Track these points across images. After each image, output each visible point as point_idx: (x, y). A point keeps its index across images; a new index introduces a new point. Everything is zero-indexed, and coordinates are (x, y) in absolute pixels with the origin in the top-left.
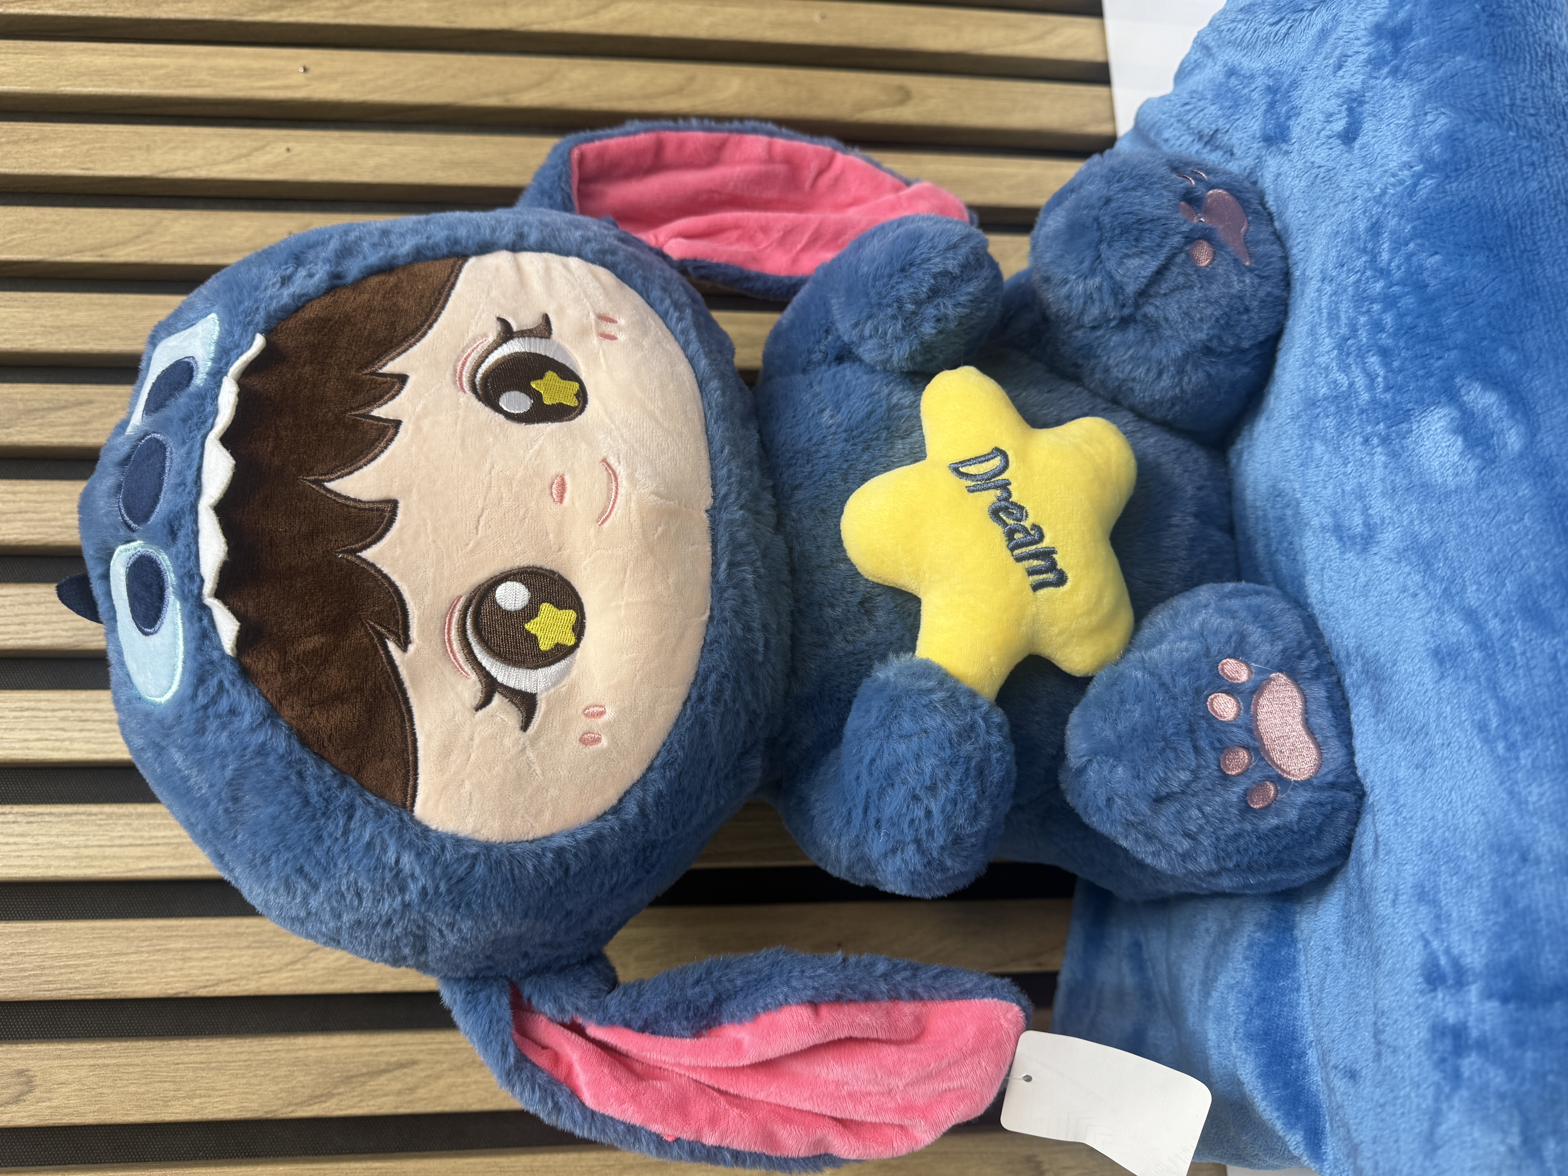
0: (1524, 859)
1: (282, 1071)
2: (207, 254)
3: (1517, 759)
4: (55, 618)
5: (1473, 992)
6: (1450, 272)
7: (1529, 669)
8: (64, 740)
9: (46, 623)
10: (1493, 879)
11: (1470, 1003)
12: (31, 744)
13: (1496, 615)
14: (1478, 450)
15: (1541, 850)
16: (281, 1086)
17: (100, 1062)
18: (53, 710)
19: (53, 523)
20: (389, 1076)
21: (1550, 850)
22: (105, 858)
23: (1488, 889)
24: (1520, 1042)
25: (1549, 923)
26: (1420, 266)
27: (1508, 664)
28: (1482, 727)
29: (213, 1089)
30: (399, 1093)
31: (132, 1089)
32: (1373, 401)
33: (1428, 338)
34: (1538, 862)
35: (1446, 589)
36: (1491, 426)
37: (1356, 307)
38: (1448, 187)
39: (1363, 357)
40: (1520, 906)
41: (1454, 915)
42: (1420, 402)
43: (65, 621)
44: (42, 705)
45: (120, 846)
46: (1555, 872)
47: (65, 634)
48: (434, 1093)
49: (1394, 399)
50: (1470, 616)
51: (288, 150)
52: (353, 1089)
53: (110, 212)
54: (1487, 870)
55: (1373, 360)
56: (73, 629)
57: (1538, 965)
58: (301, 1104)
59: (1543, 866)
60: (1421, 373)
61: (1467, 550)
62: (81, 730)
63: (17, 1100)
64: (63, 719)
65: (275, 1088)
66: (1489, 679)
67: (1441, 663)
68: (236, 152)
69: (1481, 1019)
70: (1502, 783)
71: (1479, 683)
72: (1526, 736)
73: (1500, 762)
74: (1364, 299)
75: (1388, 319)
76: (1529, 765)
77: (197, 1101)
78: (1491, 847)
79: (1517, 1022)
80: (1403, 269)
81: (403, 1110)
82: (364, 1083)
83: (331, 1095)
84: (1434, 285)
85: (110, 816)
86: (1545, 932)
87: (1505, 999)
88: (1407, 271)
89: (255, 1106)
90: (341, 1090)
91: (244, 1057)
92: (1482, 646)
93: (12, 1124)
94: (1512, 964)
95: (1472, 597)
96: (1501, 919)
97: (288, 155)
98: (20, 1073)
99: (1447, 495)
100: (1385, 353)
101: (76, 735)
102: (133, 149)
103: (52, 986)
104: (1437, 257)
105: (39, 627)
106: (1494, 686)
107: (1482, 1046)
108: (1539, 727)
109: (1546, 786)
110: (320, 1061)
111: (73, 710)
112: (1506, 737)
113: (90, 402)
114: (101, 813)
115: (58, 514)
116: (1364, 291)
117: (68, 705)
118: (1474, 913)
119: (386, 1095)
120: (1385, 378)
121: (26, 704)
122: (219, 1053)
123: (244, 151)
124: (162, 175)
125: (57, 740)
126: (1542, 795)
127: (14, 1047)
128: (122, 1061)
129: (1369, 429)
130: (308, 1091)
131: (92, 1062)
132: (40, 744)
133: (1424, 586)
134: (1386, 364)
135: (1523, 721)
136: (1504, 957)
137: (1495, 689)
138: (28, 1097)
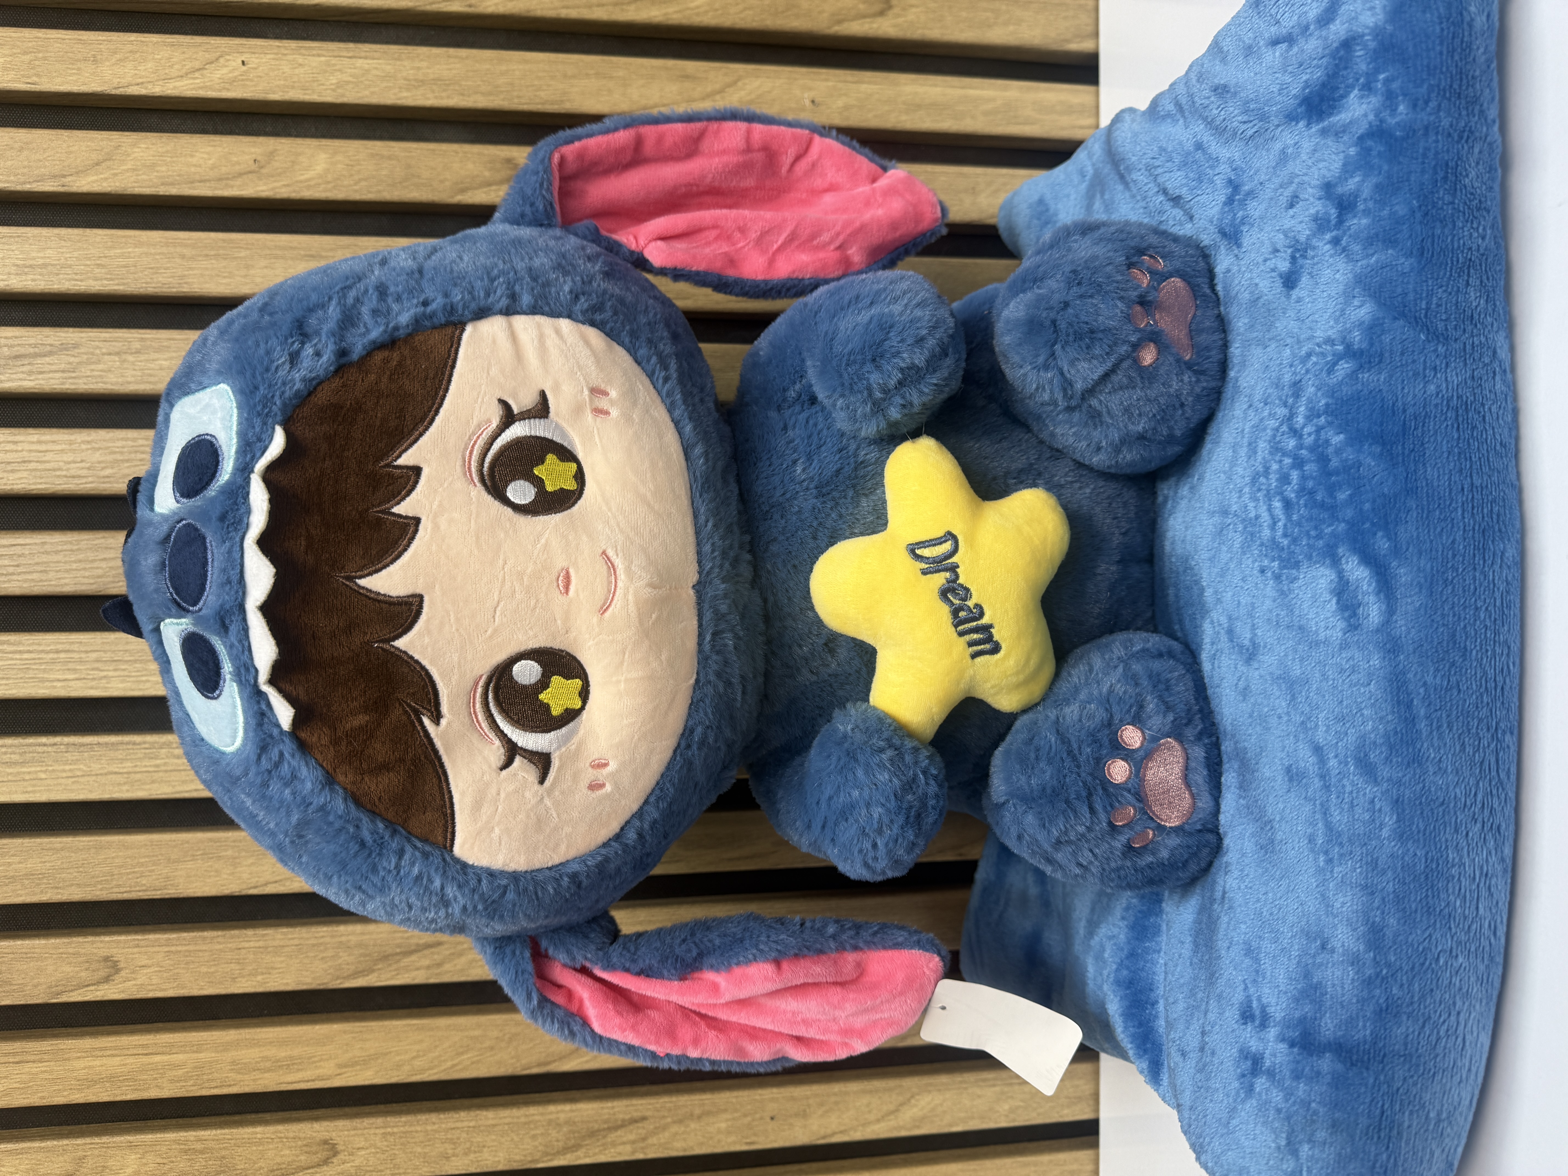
0: (1323, 947)
1: (330, 953)
2: (172, 184)
3: (1332, 871)
4: (74, 566)
5: (1272, 1033)
6: (1350, 454)
7: (1352, 806)
8: (101, 678)
9: (67, 571)
10: (1299, 956)
11: (1269, 1041)
12: (72, 683)
13: (1336, 756)
14: (1347, 614)
15: (1336, 943)
16: (329, 964)
17: (173, 949)
18: (87, 652)
19: (58, 473)
20: (419, 954)
21: (1343, 946)
22: (153, 782)
23: (1295, 962)
24: (1297, 1076)
25: (1332, 998)
26: (1327, 441)
27: (1338, 797)
28: (1311, 840)
29: (273, 968)
30: (428, 967)
31: (204, 969)
32: (1273, 539)
33: (1322, 506)
34: (1333, 951)
35: (1303, 722)
36: (1360, 597)
37: (1271, 453)
38: (1360, 376)
39: (1270, 500)
40: (1315, 981)
41: (1268, 974)
42: (1309, 557)
43: (85, 569)
44: (75, 647)
45: (166, 771)
46: (1343, 961)
47: (86, 581)
48: (459, 967)
49: (1289, 548)
50: (1318, 750)
51: (243, 63)
52: (390, 965)
53: (65, 133)
54: (1296, 947)
55: (1277, 504)
56: (93, 577)
57: (1320, 1025)
58: (348, 977)
59: (1335, 956)
60: (1313, 533)
61: (1324, 696)
62: (115, 670)
63: (107, 979)
64: (97, 661)
65: (325, 966)
66: (1322, 804)
67: (1291, 780)
68: (189, 65)
69: (1274, 1055)
70: (1317, 886)
71: (1314, 804)
72: (1341, 855)
73: (1320, 871)
74: (1277, 450)
75: (1295, 475)
76: (1340, 879)
77: (259, 978)
78: (1302, 931)
79: (1298, 1062)
80: (1313, 437)
81: (432, 981)
82: (398, 961)
83: (371, 971)
84: (1335, 463)
85: (152, 746)
86: (1328, 1003)
87: (1292, 1045)
88: (1316, 440)
89: (309, 980)
90: (379, 966)
91: (296, 942)
92: (1322, 777)
93: (106, 998)
94: (1302, 1020)
95: (1321, 736)
96: (1299, 986)
97: (244, 68)
98: (106, 959)
99: (1317, 644)
100: (1288, 505)
101: (111, 674)
102: (79, 60)
103: (122, 890)
104: (1342, 436)
105: (60, 575)
106: (1325, 813)
107: (1271, 1074)
108: (1351, 853)
109: (1349, 898)
110: (360, 945)
111: (105, 651)
112: (1326, 853)
113: (76, 346)
114: (145, 743)
115: (61, 464)
116: (1279, 442)
117: (98, 648)
118: (1281, 978)
119: (418, 969)
120: (1285, 525)
121: (60, 647)
122: (274, 939)
123: (197, 65)
124: (114, 92)
125: (94, 679)
126: (1344, 904)
127: (98, 939)
128: (191, 948)
129: (1266, 563)
130: (352, 968)
131: (167, 949)
132: (79, 684)
133: (1288, 713)
134: (1289, 517)
135: (1341, 845)
136: (1297, 1014)
137: (1325, 814)
138: (116, 977)
